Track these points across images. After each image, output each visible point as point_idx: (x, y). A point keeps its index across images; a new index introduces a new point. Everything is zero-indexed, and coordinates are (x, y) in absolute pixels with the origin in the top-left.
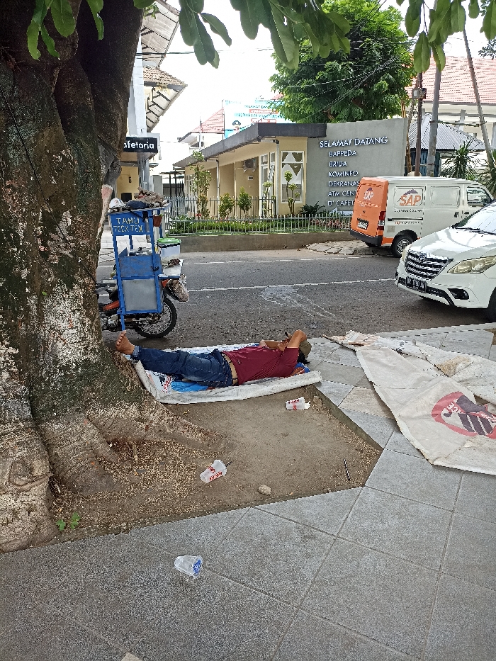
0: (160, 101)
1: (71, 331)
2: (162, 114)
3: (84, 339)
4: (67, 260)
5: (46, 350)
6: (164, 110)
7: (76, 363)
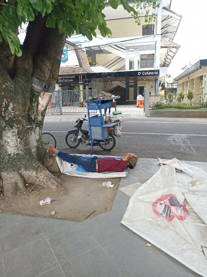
0: (170, 53)
1: (12, 143)
2: (173, 59)
3: (16, 146)
4: (11, 119)
5: (3, 148)
6: (173, 57)
7: (14, 154)
